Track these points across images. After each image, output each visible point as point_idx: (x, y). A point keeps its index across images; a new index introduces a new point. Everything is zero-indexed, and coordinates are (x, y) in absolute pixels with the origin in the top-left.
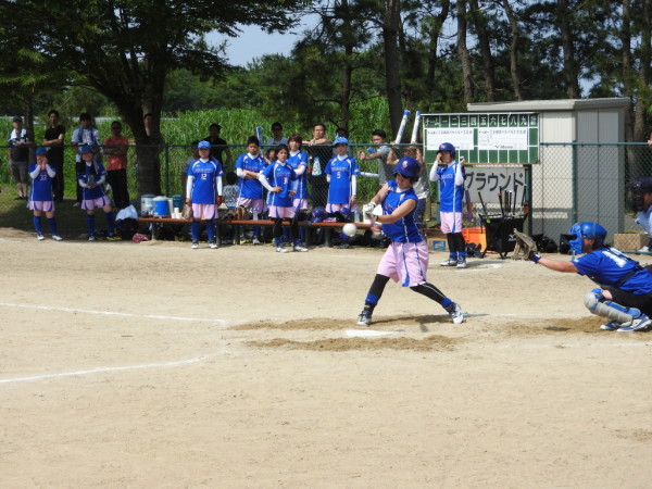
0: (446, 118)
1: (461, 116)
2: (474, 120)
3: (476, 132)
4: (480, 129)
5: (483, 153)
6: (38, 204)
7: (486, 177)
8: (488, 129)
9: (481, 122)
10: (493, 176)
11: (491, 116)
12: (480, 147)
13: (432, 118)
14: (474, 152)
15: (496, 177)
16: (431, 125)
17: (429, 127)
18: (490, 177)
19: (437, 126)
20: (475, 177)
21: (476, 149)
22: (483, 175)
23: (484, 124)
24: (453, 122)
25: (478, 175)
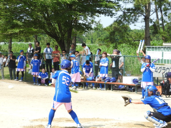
0: (153, 48)
1: (158, 47)
2: (162, 48)
3: (163, 53)
4: (164, 52)
5: (165, 60)
6: (34, 73)
7: (166, 69)
8: (167, 52)
9: (164, 49)
10: (168, 69)
11: (168, 48)
12: (164, 58)
13: (149, 48)
14: (162, 60)
15: (169, 69)
16: (148, 50)
17: (148, 51)
18: (167, 69)
19: (151, 51)
20: (162, 68)
21: (163, 59)
22: (165, 68)
23: (165, 50)
24: (155, 49)
25: (163, 68)
